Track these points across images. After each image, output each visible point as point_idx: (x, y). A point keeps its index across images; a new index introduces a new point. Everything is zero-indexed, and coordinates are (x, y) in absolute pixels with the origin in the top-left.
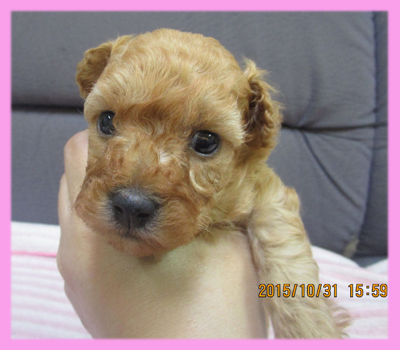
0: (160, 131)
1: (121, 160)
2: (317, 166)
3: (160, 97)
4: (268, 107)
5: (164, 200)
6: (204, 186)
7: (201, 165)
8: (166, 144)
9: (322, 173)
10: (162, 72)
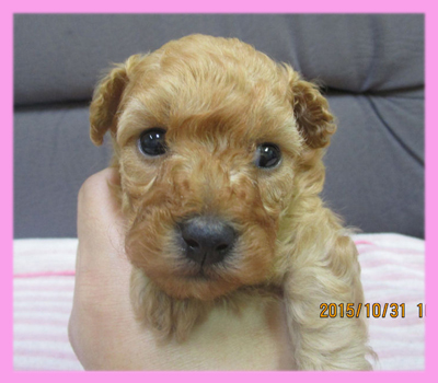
2: (390, 137)
3: (221, 106)
5: (243, 226)
6: (271, 206)
8: (231, 160)
9: (396, 144)
10: (217, 78)
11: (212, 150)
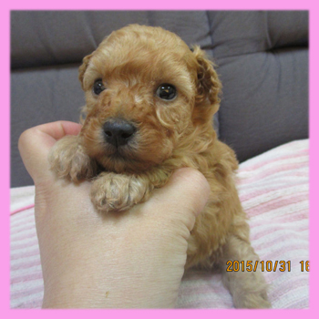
0: (134, 82)
1: (109, 103)
4: (213, 74)
5: (139, 125)
6: (168, 122)
7: (165, 107)
11: (127, 86)
